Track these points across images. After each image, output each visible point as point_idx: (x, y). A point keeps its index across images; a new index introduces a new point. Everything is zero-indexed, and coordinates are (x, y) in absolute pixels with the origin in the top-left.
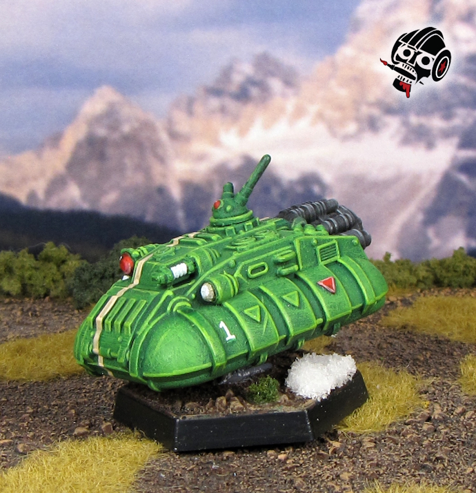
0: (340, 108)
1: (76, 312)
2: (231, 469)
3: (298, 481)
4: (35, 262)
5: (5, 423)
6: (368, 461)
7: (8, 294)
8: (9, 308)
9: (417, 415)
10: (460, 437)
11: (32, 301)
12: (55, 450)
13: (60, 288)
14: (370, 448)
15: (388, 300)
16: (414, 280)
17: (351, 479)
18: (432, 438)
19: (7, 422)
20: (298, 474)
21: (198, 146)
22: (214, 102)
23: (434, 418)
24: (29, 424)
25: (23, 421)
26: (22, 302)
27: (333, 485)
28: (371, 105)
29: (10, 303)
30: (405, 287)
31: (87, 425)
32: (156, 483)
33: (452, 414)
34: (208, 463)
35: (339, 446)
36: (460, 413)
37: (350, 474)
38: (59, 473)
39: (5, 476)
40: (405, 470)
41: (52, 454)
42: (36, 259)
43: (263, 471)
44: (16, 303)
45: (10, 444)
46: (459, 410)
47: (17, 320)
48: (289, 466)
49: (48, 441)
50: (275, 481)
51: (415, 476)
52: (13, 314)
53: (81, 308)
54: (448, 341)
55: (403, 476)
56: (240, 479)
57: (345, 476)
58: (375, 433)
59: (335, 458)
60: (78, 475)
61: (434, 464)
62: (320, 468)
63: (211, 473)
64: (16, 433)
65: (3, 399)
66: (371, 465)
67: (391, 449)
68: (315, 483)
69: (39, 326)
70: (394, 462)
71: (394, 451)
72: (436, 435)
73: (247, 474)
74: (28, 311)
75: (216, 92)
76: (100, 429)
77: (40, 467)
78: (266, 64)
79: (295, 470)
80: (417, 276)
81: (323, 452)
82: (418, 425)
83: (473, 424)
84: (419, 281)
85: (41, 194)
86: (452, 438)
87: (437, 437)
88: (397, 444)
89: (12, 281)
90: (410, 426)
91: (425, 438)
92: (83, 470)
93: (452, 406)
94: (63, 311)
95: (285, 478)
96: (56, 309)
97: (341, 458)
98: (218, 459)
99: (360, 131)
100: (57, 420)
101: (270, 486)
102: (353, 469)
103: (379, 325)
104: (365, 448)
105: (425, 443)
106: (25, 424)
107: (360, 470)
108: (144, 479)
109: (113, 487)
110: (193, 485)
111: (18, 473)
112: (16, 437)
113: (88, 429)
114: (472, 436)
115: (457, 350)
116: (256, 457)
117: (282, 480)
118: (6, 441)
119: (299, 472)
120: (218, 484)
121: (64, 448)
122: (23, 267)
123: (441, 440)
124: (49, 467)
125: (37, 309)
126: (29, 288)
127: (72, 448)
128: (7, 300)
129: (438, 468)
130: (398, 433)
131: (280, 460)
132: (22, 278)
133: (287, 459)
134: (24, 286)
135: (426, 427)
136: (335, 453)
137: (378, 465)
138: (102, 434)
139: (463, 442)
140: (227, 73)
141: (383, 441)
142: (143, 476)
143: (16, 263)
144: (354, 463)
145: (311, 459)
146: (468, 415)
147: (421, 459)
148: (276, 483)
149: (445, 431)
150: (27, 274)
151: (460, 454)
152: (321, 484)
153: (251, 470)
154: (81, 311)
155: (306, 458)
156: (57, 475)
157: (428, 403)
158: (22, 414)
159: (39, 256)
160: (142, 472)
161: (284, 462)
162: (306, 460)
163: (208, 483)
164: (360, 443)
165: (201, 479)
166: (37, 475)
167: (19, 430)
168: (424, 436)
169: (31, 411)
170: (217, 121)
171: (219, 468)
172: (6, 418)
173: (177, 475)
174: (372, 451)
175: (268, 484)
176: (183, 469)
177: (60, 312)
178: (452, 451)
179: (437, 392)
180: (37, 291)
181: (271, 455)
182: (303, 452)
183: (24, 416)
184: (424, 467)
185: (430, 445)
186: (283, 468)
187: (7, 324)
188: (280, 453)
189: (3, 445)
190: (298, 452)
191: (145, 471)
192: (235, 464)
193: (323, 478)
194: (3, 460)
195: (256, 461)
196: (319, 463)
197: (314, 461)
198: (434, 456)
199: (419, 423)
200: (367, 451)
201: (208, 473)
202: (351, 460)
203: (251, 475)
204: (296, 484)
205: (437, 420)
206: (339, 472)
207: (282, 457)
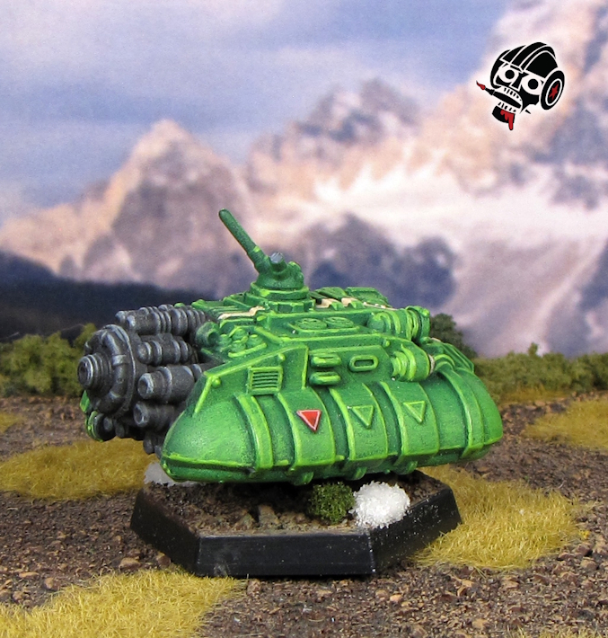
0: (474, 153)
2: (328, 613)
3: (417, 629)
4: (70, 349)
5: (28, 552)
6: (509, 605)
7: (34, 391)
8: (34, 409)
9: (573, 548)
11: (65, 400)
12: (95, 586)
14: (512, 588)
15: (534, 404)
16: (568, 380)
17: (487, 628)
18: (594, 577)
19: (31, 551)
20: (416, 621)
21: (286, 201)
22: (309, 144)
23: (596, 552)
24: (60, 554)
25: (53, 549)
26: (52, 402)
27: (463, 634)
28: (514, 149)
29: (36, 402)
30: (556, 389)
31: (137, 555)
32: (227, 628)
34: (297, 605)
35: (470, 586)
37: (485, 621)
38: (100, 615)
39: (27, 616)
40: (557, 617)
41: (90, 591)
42: (71, 345)
43: (370, 616)
44: (45, 402)
45: (35, 577)
47: (45, 423)
48: (405, 610)
49: (85, 575)
50: (386, 628)
51: (571, 625)
52: (40, 417)
55: (556, 625)
56: (340, 626)
57: (479, 623)
58: (518, 570)
59: (466, 600)
60: (124, 618)
61: (596, 609)
62: (446, 613)
63: (301, 618)
64: (44, 565)
65: (26, 522)
66: (513, 610)
67: (539, 590)
68: (439, 632)
69: (75, 431)
70: (544, 607)
71: (544, 593)
72: (598, 573)
73: (349, 620)
74: (59, 413)
75: (311, 130)
76: (155, 561)
77: (74, 607)
78: (376, 94)
79: (413, 615)
80: (571, 374)
81: (449, 593)
82: (575, 560)
84: (574, 381)
85: (79, 261)
87: (600, 577)
88: (547, 585)
89: (39, 374)
90: (564, 562)
91: (584, 577)
92: (131, 611)
95: (400, 625)
97: (473, 601)
98: (310, 601)
99: (500, 184)
100: (98, 549)
101: (380, 635)
102: (489, 615)
103: (522, 436)
104: (505, 589)
105: (585, 583)
106: (55, 554)
107: (498, 616)
108: (212, 624)
109: (171, 633)
110: (277, 632)
111: (46, 614)
112: (43, 570)
113: (139, 560)
116: (361, 598)
117: (395, 627)
118: (30, 574)
119: (418, 618)
120: (310, 632)
121: (106, 582)
122: (53, 355)
123: (605, 579)
124: (86, 607)
125: (72, 410)
126: (61, 384)
127: (117, 583)
128: (32, 399)
129: (601, 615)
130: (548, 571)
131: (392, 603)
132: (52, 370)
133: (402, 601)
134: (55, 380)
135: (585, 563)
136: (466, 594)
137: (521, 610)
138: (157, 567)
140: (326, 105)
141: (528, 580)
142: (211, 621)
143: (45, 351)
144: (490, 607)
145: (434, 602)
147: (579, 603)
148: (388, 631)
150: (59, 365)
152: (447, 633)
153: (353, 615)
155: (426, 600)
156: (97, 617)
157: (587, 533)
158: (51, 541)
159: (74, 342)
160: (209, 615)
161: (398, 605)
162: (427, 603)
163: (297, 631)
164: (499, 582)
165: (288, 626)
166: (70, 617)
167: (47, 561)
168: (584, 575)
169: (63, 536)
170: (312, 168)
171: (313, 611)
172: (29, 545)
173: (256, 619)
174: (514, 593)
175: (376, 633)
176: (264, 612)
179: (599, 519)
180: (71, 387)
181: (381, 596)
182: (424, 593)
183: (54, 543)
184: (583, 614)
185: (592, 585)
186: (397, 612)
187: (32, 428)
188: (392, 593)
189: (25, 580)
190: (416, 592)
191: (213, 614)
192: (333, 606)
193: (450, 626)
194: (25, 599)
195: (360, 603)
196: (444, 606)
197: (437, 605)
198: (596, 599)
199: (576, 558)
200: (507, 592)
201: (297, 618)
202: (487, 604)
203: (354, 621)
204: (414, 633)
205: (599, 555)
206: (471, 619)
207: (395, 598)
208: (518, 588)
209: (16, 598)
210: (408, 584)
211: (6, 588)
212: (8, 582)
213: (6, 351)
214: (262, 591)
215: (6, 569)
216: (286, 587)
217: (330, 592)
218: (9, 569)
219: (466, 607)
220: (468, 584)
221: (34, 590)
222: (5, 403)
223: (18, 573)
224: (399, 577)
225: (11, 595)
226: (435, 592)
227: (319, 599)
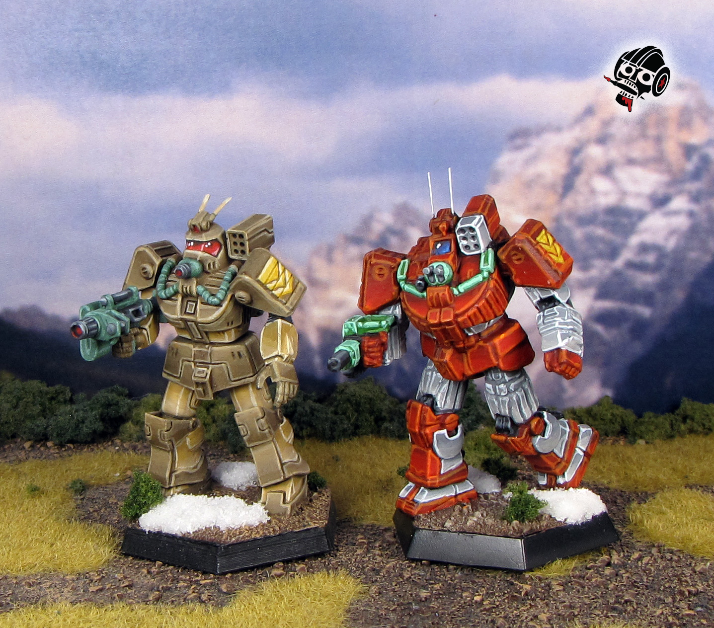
1: (232, 456)
2: (432, 609)
3: (500, 621)
6: (561, 603)
9: (597, 560)
10: (642, 580)
12: (260, 590)
13: (212, 432)
14: (560, 590)
17: (549, 620)
18: (616, 582)
20: (497, 615)
23: (614, 563)
27: (534, 624)
31: (281, 566)
32: (363, 621)
33: (629, 560)
34: (408, 604)
35: (529, 589)
36: (637, 558)
37: (548, 615)
38: (271, 612)
40: (597, 612)
41: (257, 594)
43: (463, 611)
45: (212, 584)
46: (636, 555)
48: (487, 607)
49: (248, 582)
50: (477, 620)
51: (608, 617)
53: (236, 452)
54: (608, 489)
55: (597, 618)
56: (443, 619)
57: (543, 617)
58: (560, 577)
59: (529, 600)
61: (623, 606)
62: (517, 609)
63: (413, 613)
66: (564, 606)
67: (579, 592)
68: (515, 623)
70: (586, 604)
71: (583, 594)
72: (619, 579)
73: (449, 615)
76: (295, 571)
79: (494, 610)
81: (516, 594)
82: (600, 569)
83: (653, 569)
86: (635, 582)
87: (620, 581)
88: (584, 587)
90: (592, 570)
91: (609, 582)
92: (292, 609)
93: (627, 552)
94: (218, 455)
95: (486, 618)
96: (210, 453)
98: (417, 601)
101: (474, 626)
102: (548, 610)
104: (554, 591)
105: (611, 586)
107: (554, 611)
108: (351, 618)
110: (400, 624)
113: (283, 571)
114: (653, 580)
115: (618, 498)
116: (452, 598)
117: (483, 620)
120: (423, 624)
121: (267, 587)
123: (624, 583)
129: (629, 610)
130: (580, 577)
131: (476, 602)
135: (608, 571)
136: (528, 595)
137: (571, 607)
139: (646, 586)
141: (570, 584)
142: (350, 616)
144: (547, 605)
145: (506, 601)
146: (645, 560)
147: (611, 601)
148: (478, 623)
149: (627, 575)
151: (646, 598)
152: (522, 624)
153: (450, 611)
154: (236, 455)
155: (500, 599)
156: (269, 614)
160: (348, 611)
161: (481, 604)
162: (500, 602)
163: (413, 622)
164: (549, 586)
165: (406, 619)
168: (607, 580)
171: (421, 608)
173: (382, 614)
174: (561, 594)
175: (470, 624)
176: (386, 609)
177: (215, 455)
178: (638, 594)
181: (467, 597)
182: (497, 594)
184: (614, 609)
185: (616, 588)
186: (482, 609)
188: (474, 595)
189: (205, 586)
190: (491, 593)
191: (350, 611)
192: (434, 604)
193: (522, 619)
194: (210, 599)
195: (453, 602)
196: (514, 604)
197: (508, 603)
198: (622, 598)
199: (600, 567)
200: (557, 593)
201: (411, 613)
202: (545, 602)
203: (453, 616)
204: (499, 624)
205: (616, 565)
206: (536, 614)
207: (477, 598)
208: (564, 590)
209: (204, 600)
210: (483, 587)
211: (194, 592)
212: (192, 587)
213: (136, 406)
214: (380, 593)
215: (188, 577)
216: (396, 590)
217: (429, 594)
218: (190, 578)
219: (530, 604)
220: (527, 587)
221: (213, 593)
222: (139, 446)
223: (197, 581)
224: (476, 582)
225: (200, 598)
226: (505, 593)
227: (423, 599)
